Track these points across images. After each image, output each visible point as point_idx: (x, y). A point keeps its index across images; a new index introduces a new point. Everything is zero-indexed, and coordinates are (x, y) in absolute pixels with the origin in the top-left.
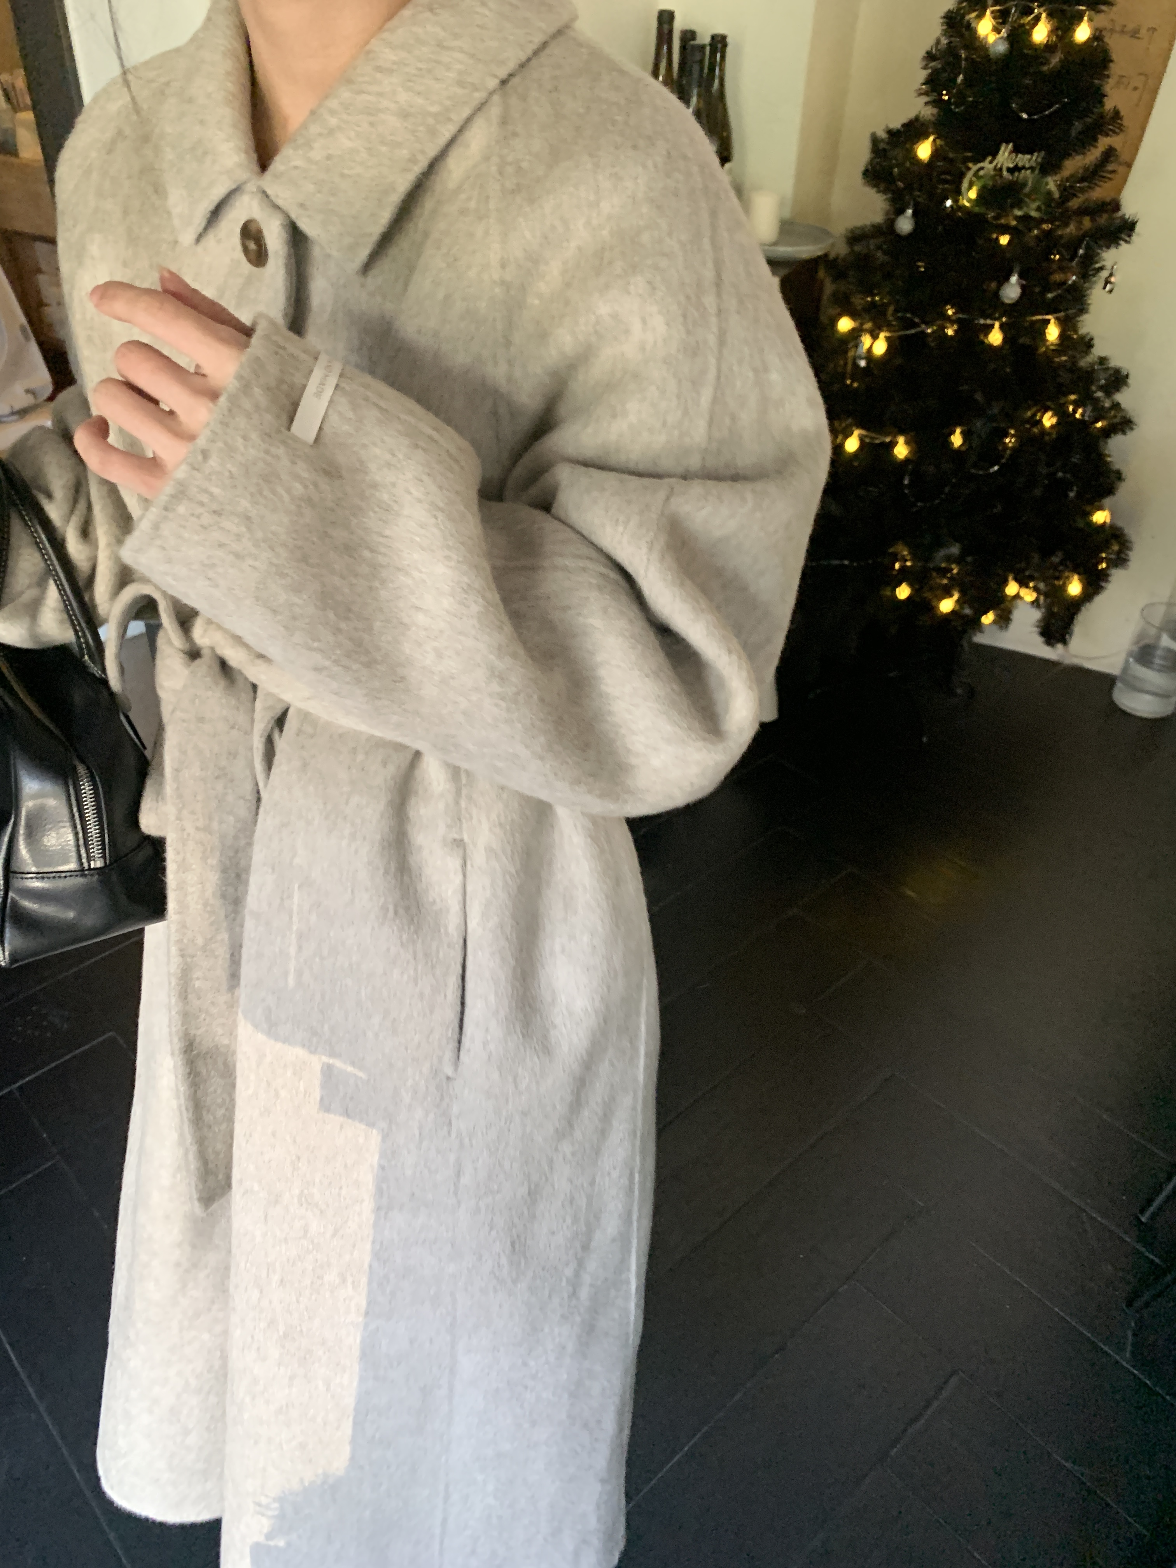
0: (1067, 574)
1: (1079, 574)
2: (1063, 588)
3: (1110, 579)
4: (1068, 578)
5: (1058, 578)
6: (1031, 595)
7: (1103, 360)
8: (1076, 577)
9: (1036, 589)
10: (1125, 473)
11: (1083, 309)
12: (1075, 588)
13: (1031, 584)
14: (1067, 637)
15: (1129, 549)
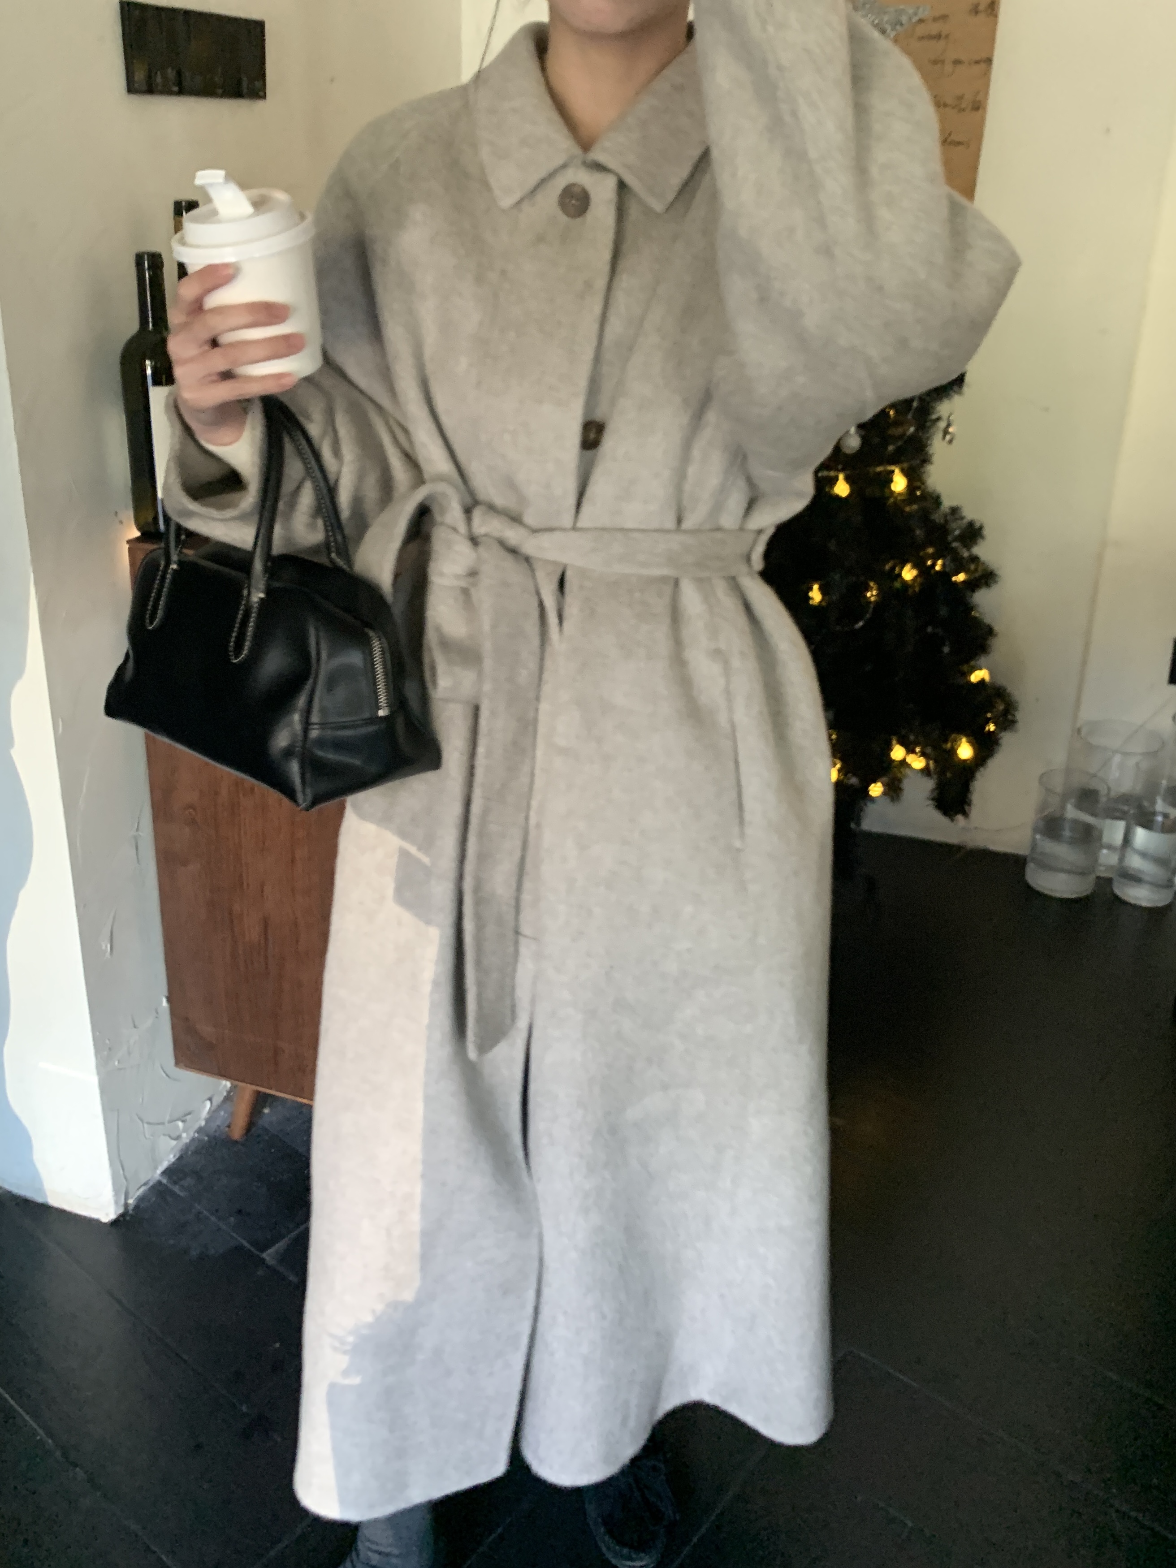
0: (953, 736)
1: (967, 736)
2: (953, 752)
3: (1000, 741)
4: (955, 741)
5: (946, 741)
6: (920, 762)
7: (955, 511)
8: (964, 740)
9: (923, 754)
10: (997, 628)
11: (926, 460)
12: (965, 751)
13: (918, 750)
14: (966, 808)
15: (1016, 709)
